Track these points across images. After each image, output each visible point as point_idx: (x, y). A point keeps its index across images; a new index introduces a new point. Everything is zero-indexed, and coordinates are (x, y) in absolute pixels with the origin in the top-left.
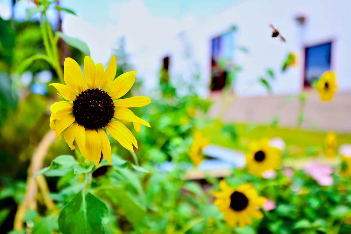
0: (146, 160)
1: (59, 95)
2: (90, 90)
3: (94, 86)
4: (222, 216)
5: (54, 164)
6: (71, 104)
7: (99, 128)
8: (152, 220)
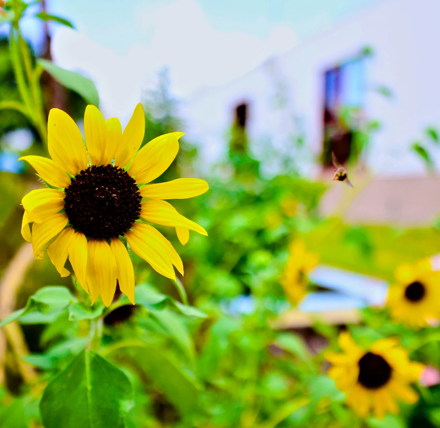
0: (204, 292)
1: (39, 178)
2: (97, 167)
3: (104, 160)
4: (342, 396)
5: (33, 303)
6: (60, 193)
7: (112, 237)
8: (215, 402)
